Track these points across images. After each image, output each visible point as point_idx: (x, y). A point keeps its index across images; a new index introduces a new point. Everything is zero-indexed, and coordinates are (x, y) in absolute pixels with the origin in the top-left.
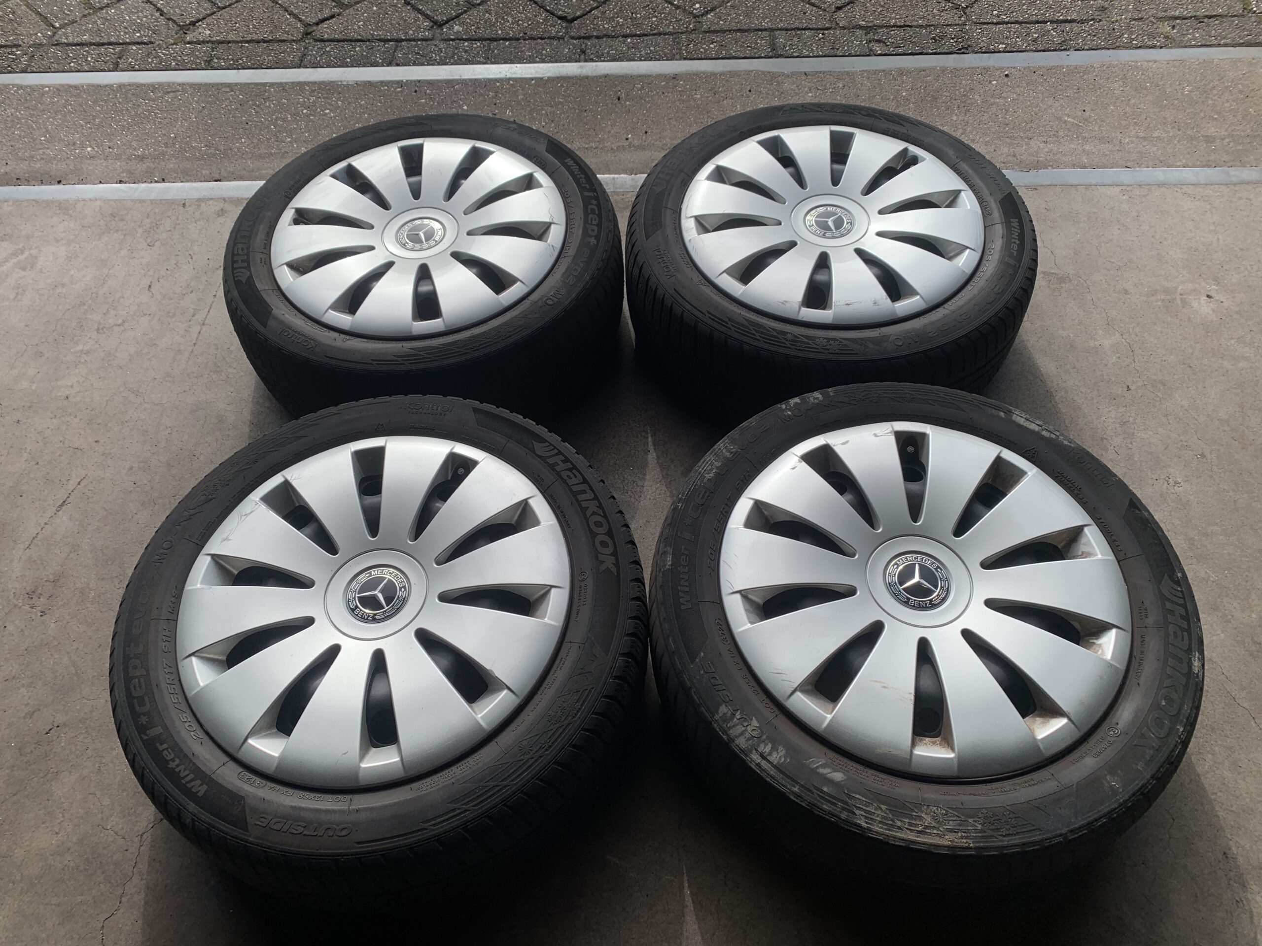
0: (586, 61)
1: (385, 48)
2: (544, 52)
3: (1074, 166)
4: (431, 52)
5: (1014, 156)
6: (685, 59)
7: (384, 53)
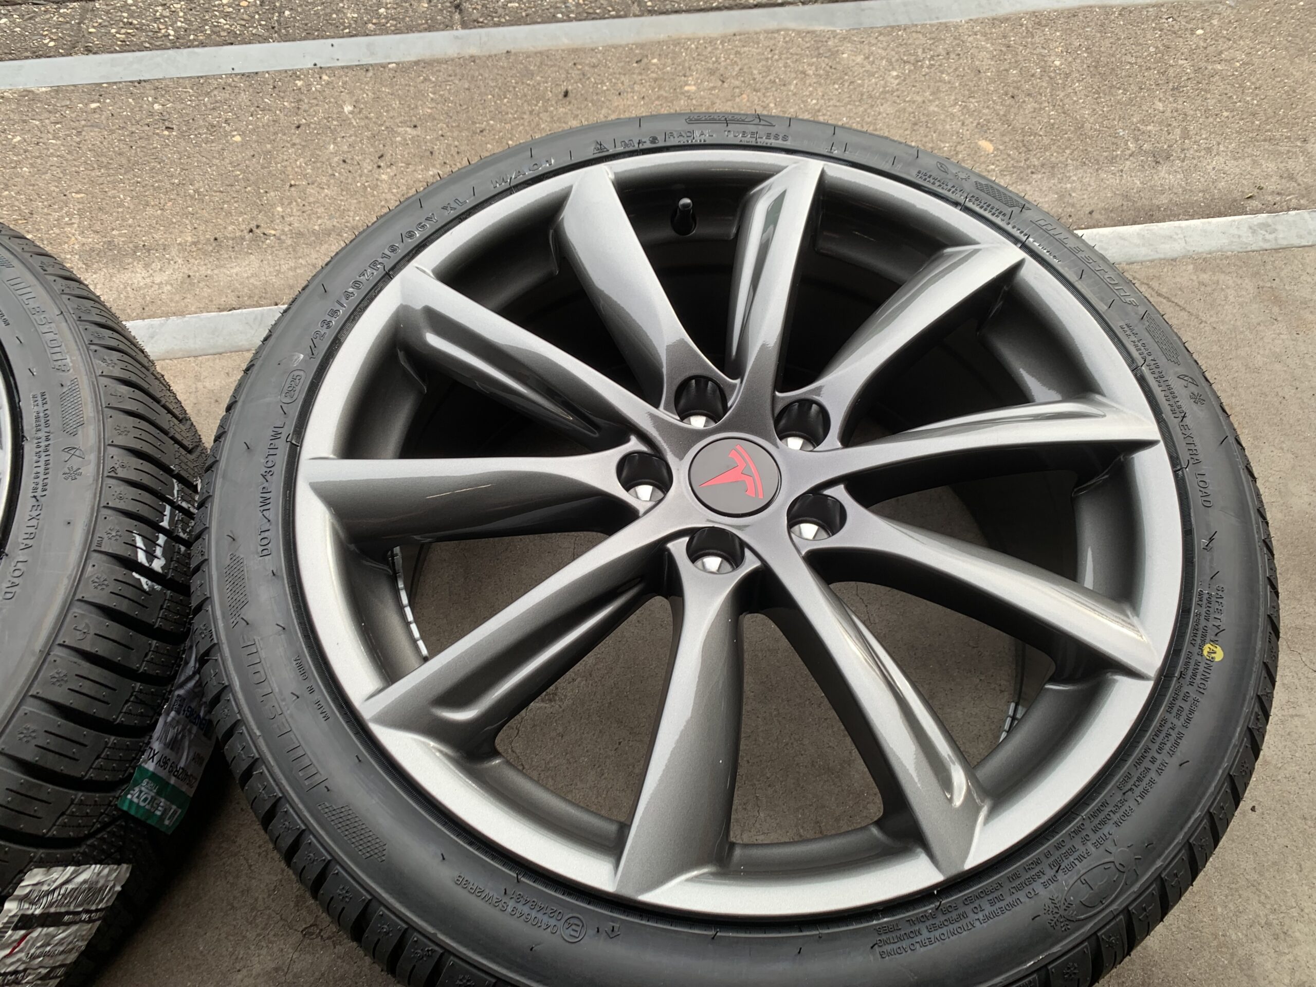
0: (464, 25)
1: (61, 15)
2: (382, 10)
4: (156, 20)
5: (1291, 178)
6: (651, 12)
7: (58, 25)
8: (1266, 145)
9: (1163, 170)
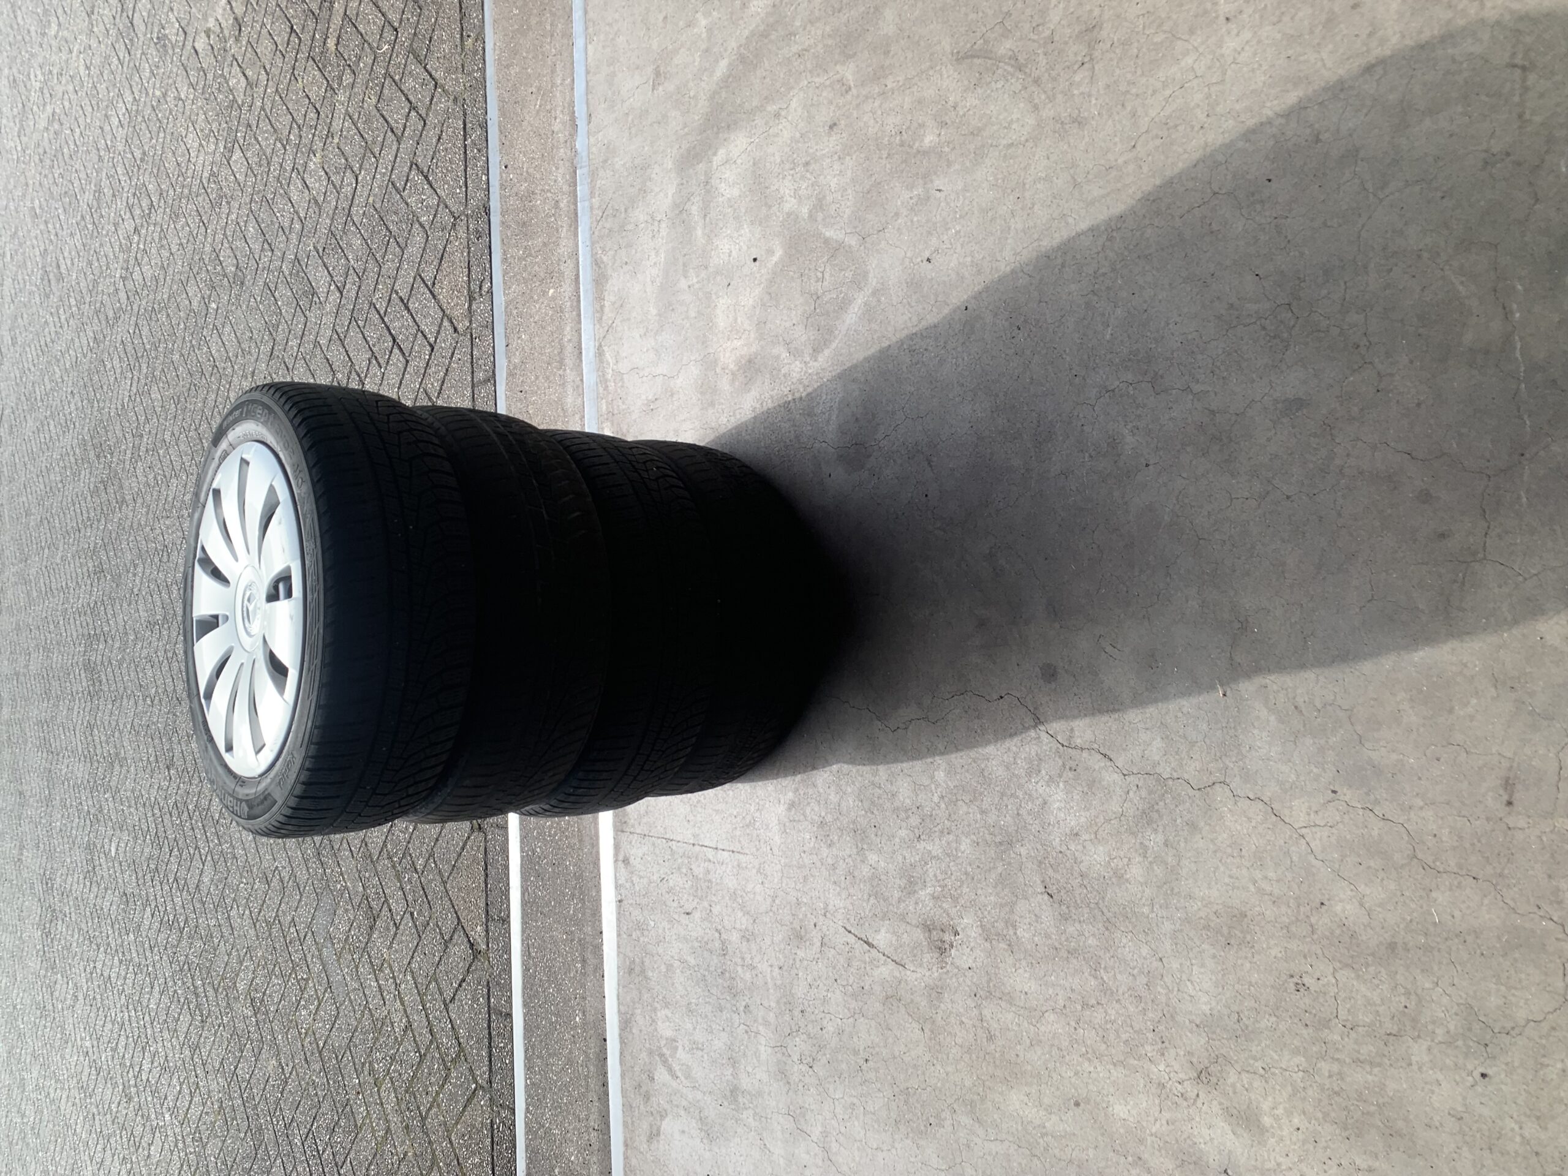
3: (573, 89)
5: (566, 142)
8: (555, 150)
9: (562, 205)
